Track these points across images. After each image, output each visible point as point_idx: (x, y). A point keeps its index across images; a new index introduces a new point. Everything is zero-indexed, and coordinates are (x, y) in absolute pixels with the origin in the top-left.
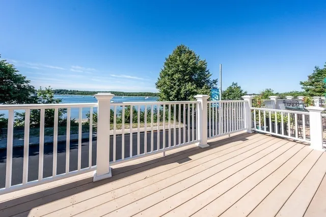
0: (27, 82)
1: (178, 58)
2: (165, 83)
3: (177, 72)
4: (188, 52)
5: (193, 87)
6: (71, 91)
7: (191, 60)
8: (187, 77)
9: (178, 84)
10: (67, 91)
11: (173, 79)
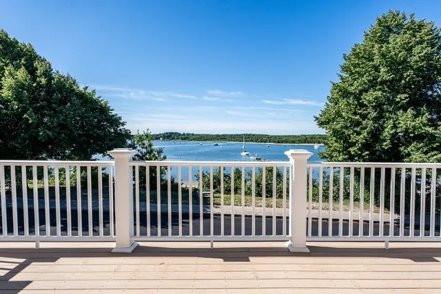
0: (123, 124)
1: (376, 51)
2: (338, 114)
3: (373, 84)
4: (408, 29)
5: (418, 120)
6: (184, 134)
7: (416, 50)
8: (403, 96)
9: (374, 114)
10: (180, 134)
11: (362, 105)
